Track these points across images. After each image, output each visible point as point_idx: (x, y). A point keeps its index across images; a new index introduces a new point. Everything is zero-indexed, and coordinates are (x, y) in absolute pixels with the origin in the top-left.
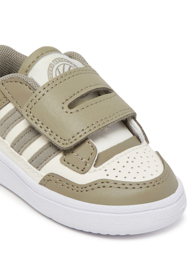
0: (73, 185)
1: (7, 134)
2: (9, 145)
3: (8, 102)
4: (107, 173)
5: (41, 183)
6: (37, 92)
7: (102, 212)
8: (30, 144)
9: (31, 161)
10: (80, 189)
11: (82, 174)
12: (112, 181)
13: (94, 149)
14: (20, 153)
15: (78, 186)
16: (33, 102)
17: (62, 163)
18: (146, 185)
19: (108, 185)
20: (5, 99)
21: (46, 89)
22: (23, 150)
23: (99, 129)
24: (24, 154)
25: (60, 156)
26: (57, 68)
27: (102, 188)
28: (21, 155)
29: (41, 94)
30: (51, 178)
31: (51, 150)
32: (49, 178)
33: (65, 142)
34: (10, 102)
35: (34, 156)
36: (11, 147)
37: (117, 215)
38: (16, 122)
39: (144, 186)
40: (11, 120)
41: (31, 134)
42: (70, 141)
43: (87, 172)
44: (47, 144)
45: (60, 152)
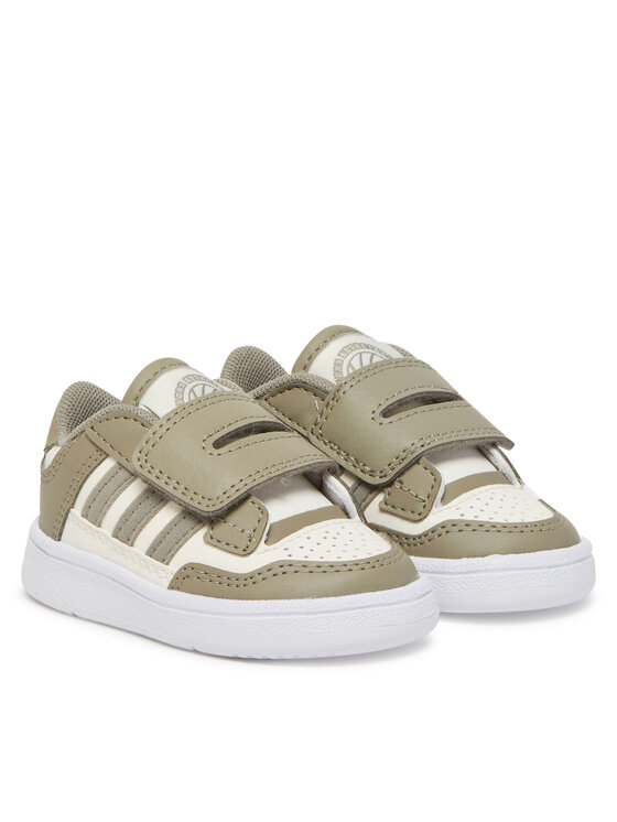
0: (230, 576)
1: (104, 514)
2: (110, 535)
3: (104, 456)
4: (288, 552)
5: (171, 587)
6: (156, 427)
7: (283, 614)
8: (148, 520)
9: (151, 552)
10: (243, 582)
11: (244, 555)
12: (299, 562)
13: (264, 512)
14: (130, 542)
15: (238, 577)
16: (151, 443)
17: (208, 543)
18: (371, 564)
19: (293, 569)
20: (99, 453)
21: (172, 421)
22: (137, 535)
23: (270, 479)
24: (137, 543)
25: (204, 531)
26: (192, 390)
27: (281, 577)
28: (132, 546)
29: (164, 428)
30: (189, 572)
31: (187, 524)
32: (185, 573)
33: (210, 503)
34: (108, 456)
35: (156, 540)
36: (114, 536)
37: (310, 616)
38: (121, 488)
39: (367, 566)
40: (111, 486)
41: (149, 503)
42: (220, 500)
43: (252, 552)
44: (178, 516)
45: (204, 525)
